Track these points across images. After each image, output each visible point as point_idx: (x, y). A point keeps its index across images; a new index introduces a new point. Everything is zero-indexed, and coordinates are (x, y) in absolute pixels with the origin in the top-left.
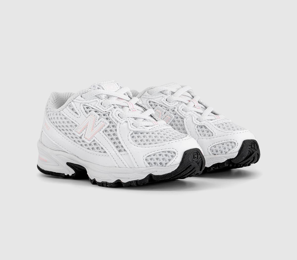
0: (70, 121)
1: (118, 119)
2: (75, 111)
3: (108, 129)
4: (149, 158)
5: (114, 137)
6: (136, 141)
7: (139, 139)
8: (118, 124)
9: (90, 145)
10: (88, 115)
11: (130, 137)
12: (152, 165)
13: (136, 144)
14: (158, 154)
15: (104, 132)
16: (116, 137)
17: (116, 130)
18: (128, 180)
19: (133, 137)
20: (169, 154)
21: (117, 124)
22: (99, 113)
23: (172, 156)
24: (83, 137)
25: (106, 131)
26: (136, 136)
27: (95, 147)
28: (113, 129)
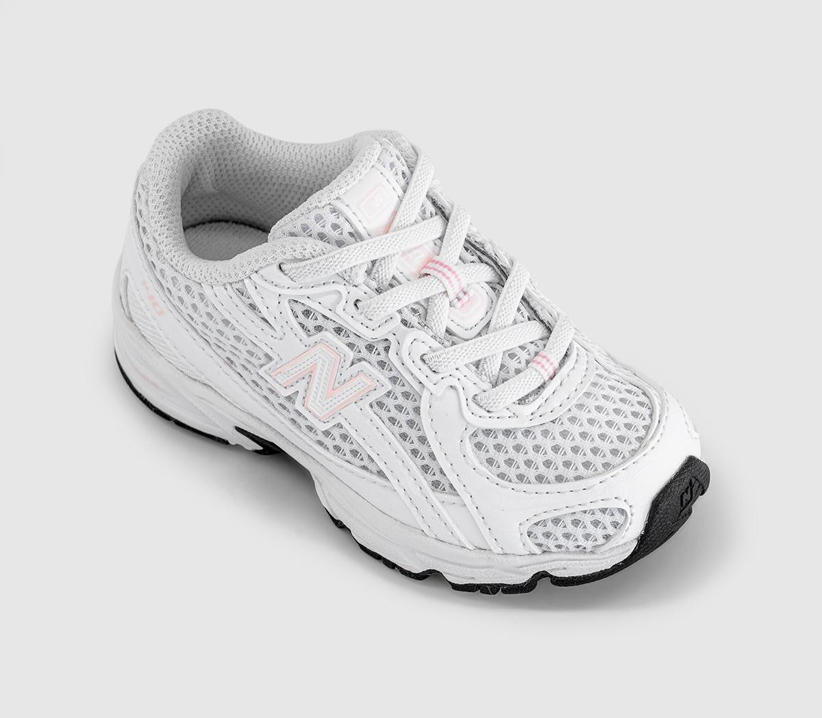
1: (421, 372)
2: (261, 316)
3: (390, 402)
4: (539, 531)
5: (413, 434)
6: (490, 461)
7: (500, 458)
8: (425, 395)
9: (327, 433)
10: (311, 340)
11: (469, 447)
12: (549, 549)
13: (492, 473)
14: (568, 521)
15: (375, 405)
16: (420, 433)
17: (417, 410)
18: (468, 580)
19: (479, 446)
20: (606, 519)
21: (422, 393)
22: (352, 339)
23: (615, 525)
24: (299, 400)
25: (380, 404)
26: (489, 442)
27: (345, 447)
28: (408, 405)
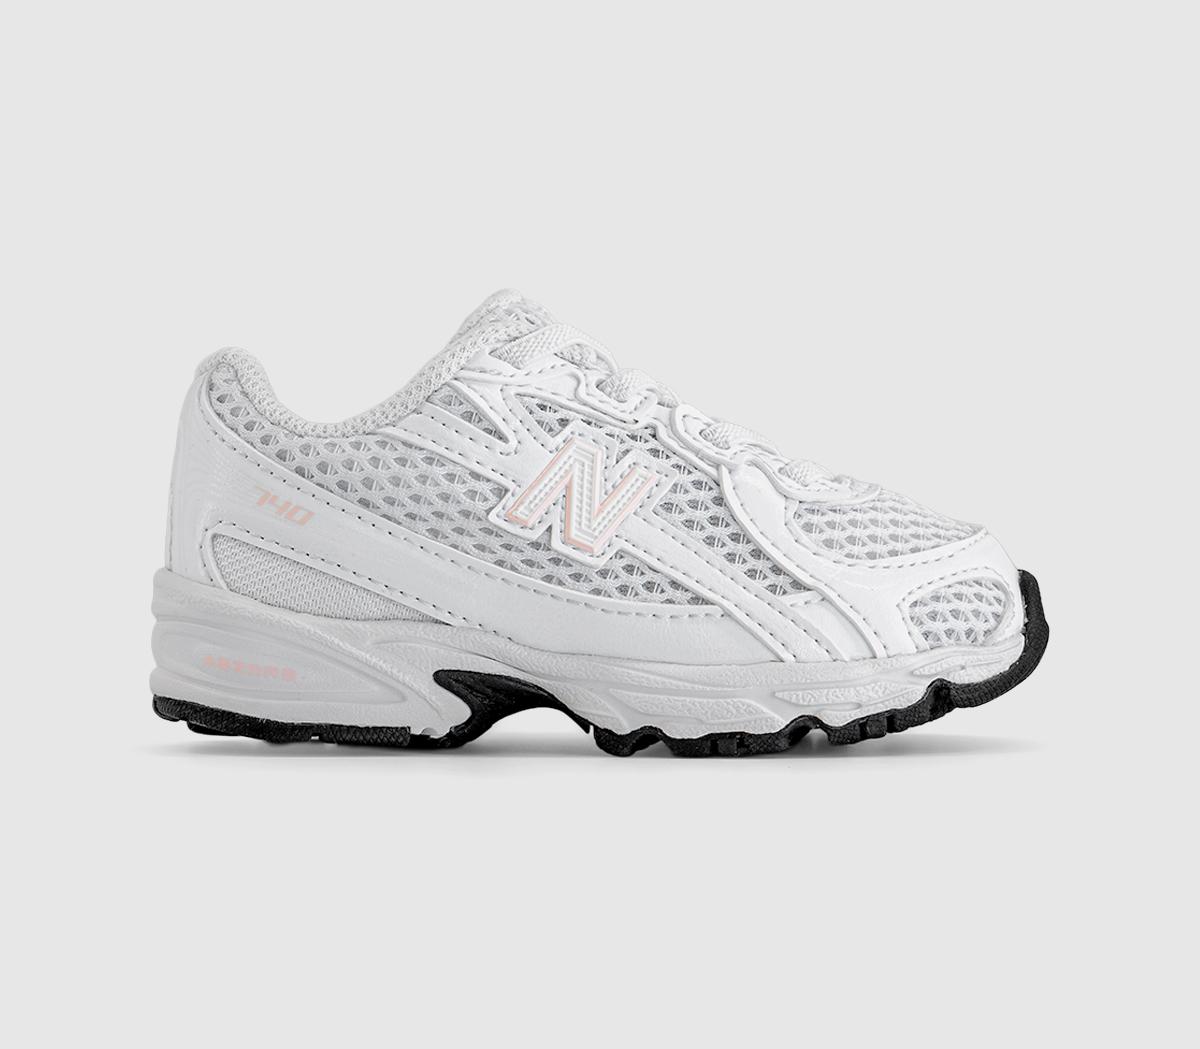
0: (458, 471)
2: (485, 424)
3: (679, 500)
4: (921, 612)
5: (720, 533)
6: (829, 543)
7: (839, 536)
8: (724, 474)
9: (604, 573)
10: (559, 439)
11: (797, 529)
12: (939, 639)
13: (837, 555)
15: (661, 510)
16: (730, 530)
17: (716, 501)
18: (847, 713)
19: (808, 528)
21: (718, 473)
22: (607, 429)
23: (999, 601)
24: (556, 543)
25: (667, 506)
26: (818, 521)
27: (636, 581)
28: (704, 497)
